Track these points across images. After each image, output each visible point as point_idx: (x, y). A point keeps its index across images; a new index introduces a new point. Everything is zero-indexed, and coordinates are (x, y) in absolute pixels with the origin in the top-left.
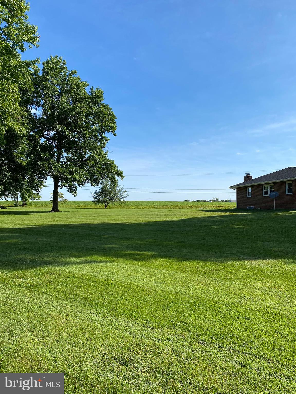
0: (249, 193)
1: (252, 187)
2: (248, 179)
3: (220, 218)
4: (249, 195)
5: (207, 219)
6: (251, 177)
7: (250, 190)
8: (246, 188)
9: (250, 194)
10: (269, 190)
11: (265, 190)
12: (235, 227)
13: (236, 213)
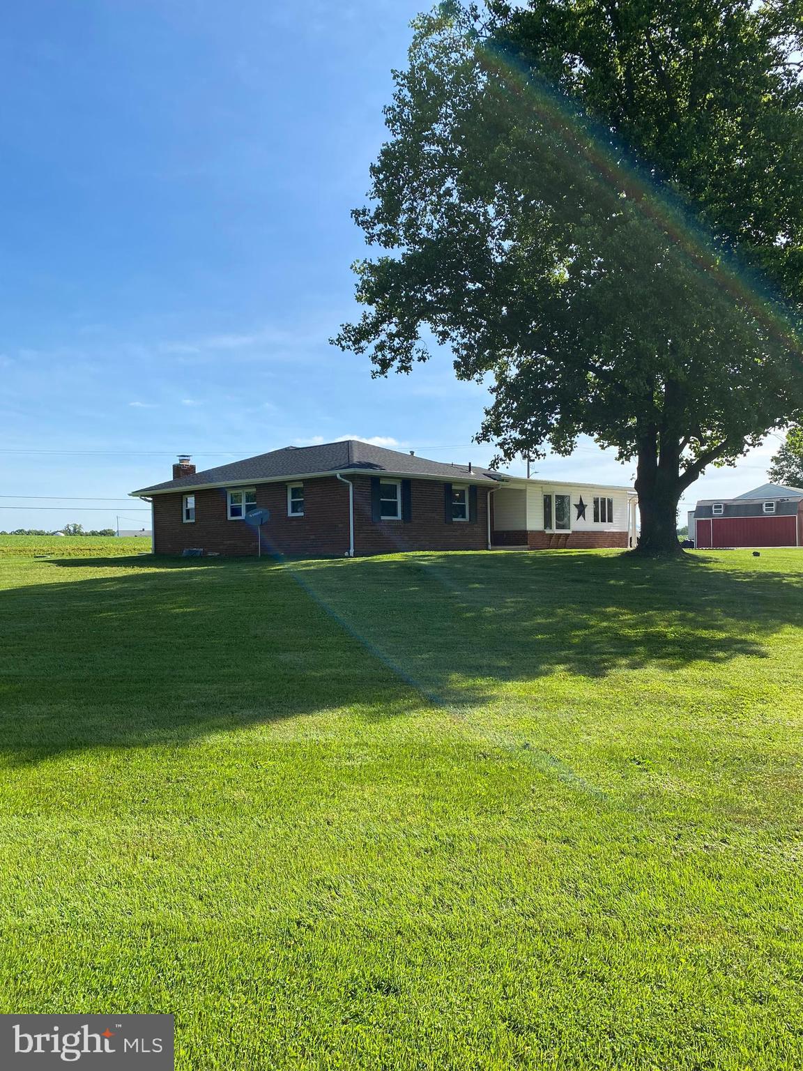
0: (188, 511)
1: (197, 494)
2: (183, 471)
3: (116, 587)
4: (188, 518)
5: (77, 589)
6: (193, 468)
7: (191, 502)
8: (180, 497)
9: (192, 514)
10: (243, 505)
11: (232, 503)
12: (175, 611)
13: (158, 568)
